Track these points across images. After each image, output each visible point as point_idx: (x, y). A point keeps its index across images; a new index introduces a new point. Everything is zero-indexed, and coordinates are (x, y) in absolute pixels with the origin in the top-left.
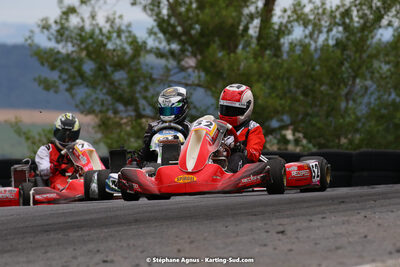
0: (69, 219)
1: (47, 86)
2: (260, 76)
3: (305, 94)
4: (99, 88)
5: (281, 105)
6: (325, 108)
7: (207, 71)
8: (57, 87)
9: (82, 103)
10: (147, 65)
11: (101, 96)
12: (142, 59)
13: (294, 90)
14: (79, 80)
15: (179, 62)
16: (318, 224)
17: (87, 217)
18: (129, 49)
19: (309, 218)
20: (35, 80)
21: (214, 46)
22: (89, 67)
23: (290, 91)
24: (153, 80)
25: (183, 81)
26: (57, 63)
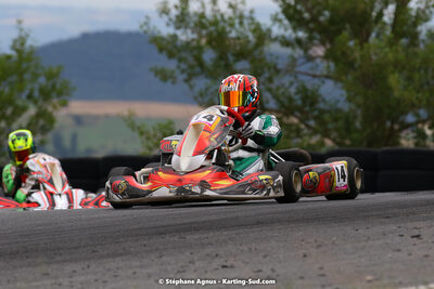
0: (187, 221)
1: (164, 76)
2: (395, 66)
5: (417, 98)
7: (336, 60)
8: (175, 78)
9: (201, 95)
10: (271, 55)
12: (266, 49)
13: (432, 82)
14: (198, 69)
15: (306, 50)
18: (251, 37)
20: (151, 70)
21: (346, 34)
22: (209, 56)
23: (428, 83)
24: (277, 71)
25: (310, 72)
26: (175, 50)
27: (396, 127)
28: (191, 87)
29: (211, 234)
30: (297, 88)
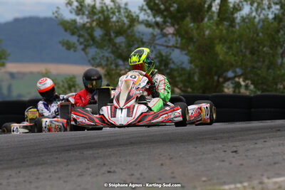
0: (84, 142)
1: (69, 46)
2: (220, 40)
3: (252, 53)
4: (105, 48)
5: (235, 60)
6: (266, 63)
7: (182, 37)
8: (76, 48)
9: (93, 59)
10: (139, 32)
11: (107, 54)
12: (135, 29)
13: (244, 51)
14: (92, 42)
15: (162, 30)
16: (261, 146)
17: (96, 140)
18: (126, 21)
19: (255, 141)
20: (60, 42)
21: (188, 19)
22: (98, 33)
23: (241, 51)
24: (143, 43)
25: (165, 44)
26: (76, 30)
27: (221, 80)
29: (100, 151)
30: (156, 55)
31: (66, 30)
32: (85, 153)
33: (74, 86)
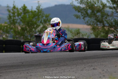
1: (77, 17)
4: (92, 18)
8: (80, 18)
9: (87, 22)
10: (107, 11)
11: (93, 20)
12: (105, 9)
14: (86, 15)
15: (116, 10)
18: (101, 6)
20: (74, 15)
22: (89, 11)
24: (108, 15)
25: (117, 16)
26: (80, 10)
28: (84, 20)
29: (90, 60)
30: (114, 20)
31: (76, 11)
32: (84, 61)
33: (79, 33)
